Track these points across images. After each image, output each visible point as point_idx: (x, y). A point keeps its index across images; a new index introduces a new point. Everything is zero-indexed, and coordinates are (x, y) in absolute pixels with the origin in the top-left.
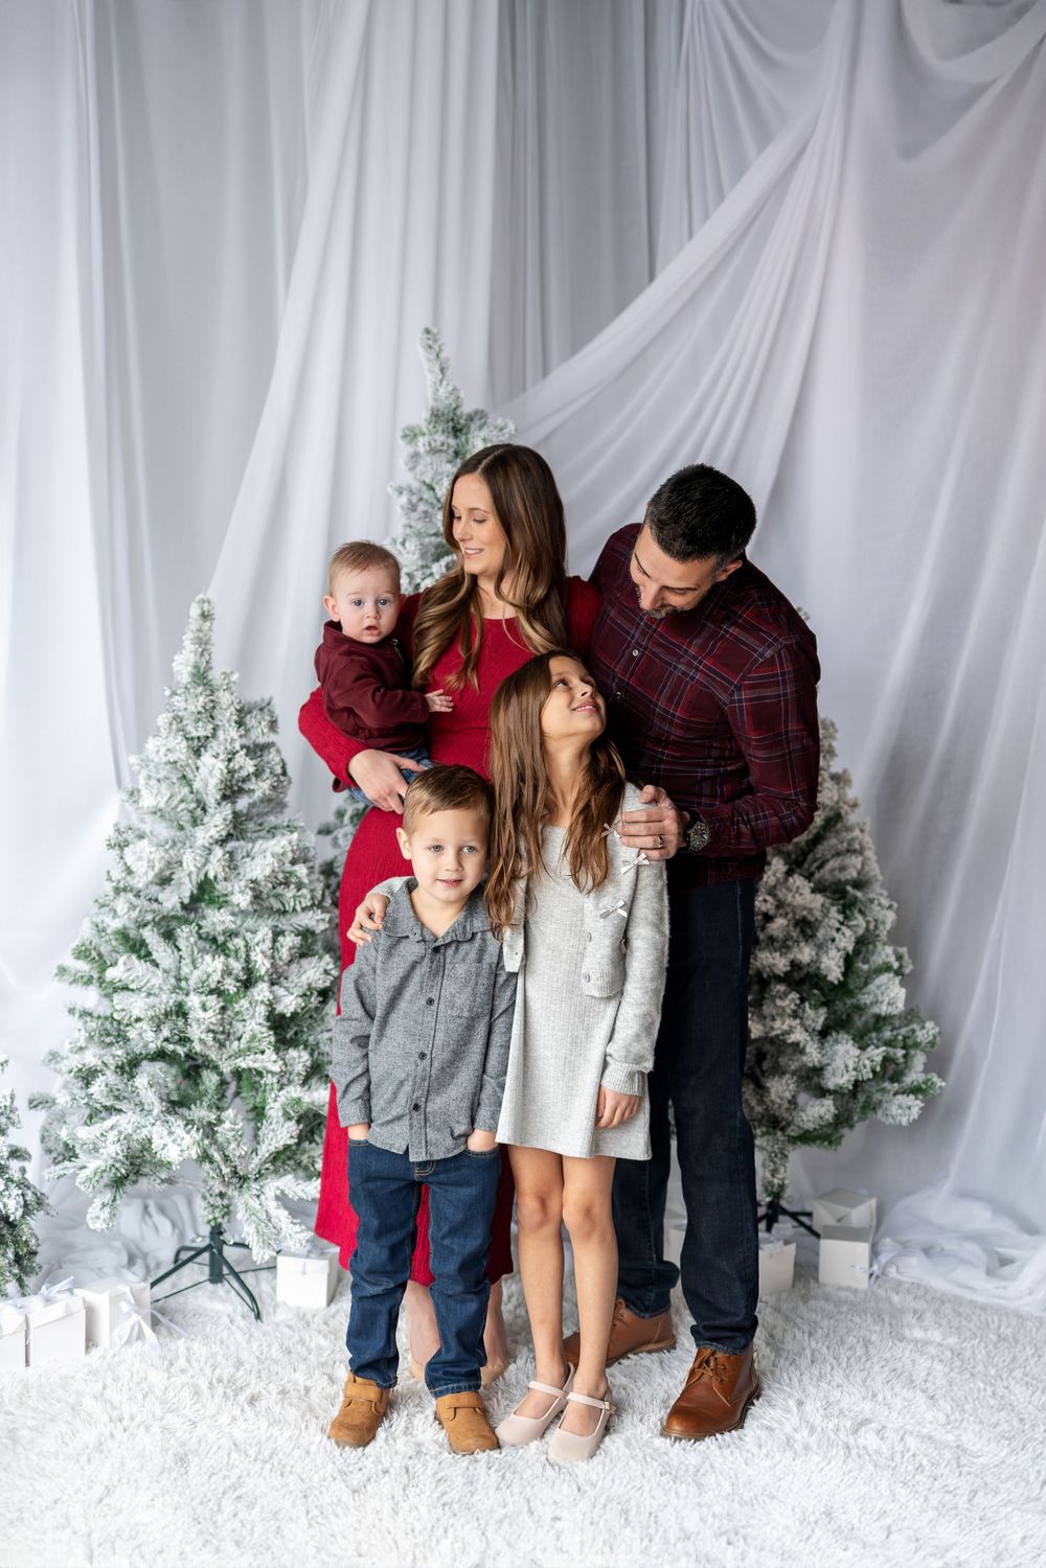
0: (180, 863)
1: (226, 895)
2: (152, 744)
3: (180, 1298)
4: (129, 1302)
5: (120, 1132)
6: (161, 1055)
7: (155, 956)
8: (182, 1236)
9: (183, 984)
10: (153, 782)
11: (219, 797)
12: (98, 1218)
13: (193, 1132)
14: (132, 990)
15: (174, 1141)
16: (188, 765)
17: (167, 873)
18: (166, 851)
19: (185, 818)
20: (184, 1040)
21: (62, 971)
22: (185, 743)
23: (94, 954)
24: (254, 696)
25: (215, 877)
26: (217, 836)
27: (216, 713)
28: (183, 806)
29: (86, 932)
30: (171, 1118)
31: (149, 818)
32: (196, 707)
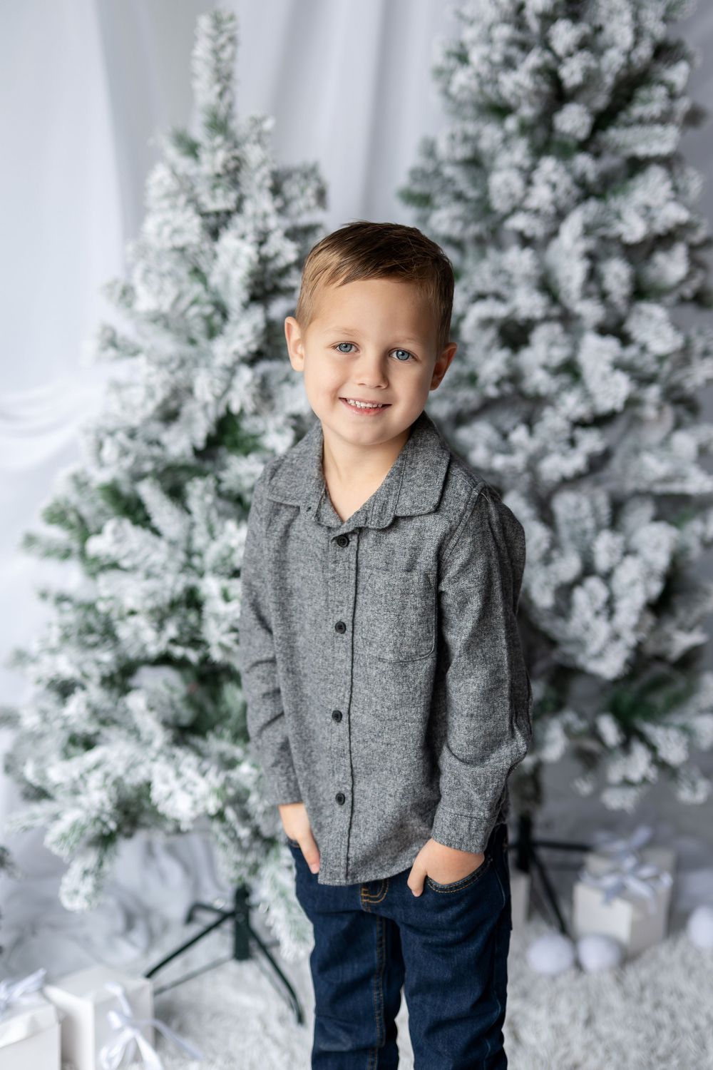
0: (190, 390)
1: (255, 437)
2: (150, 225)
3: (193, 986)
4: (120, 1013)
5: (107, 775)
6: (165, 660)
7: (157, 521)
8: (196, 886)
9: (196, 561)
10: (152, 277)
11: (244, 296)
12: (76, 892)
13: (211, 775)
14: (125, 570)
15: (184, 788)
16: (202, 252)
17: (173, 405)
18: (172, 373)
19: (198, 328)
20: (196, 642)
21: (30, 540)
22: (196, 221)
23: (72, 518)
24: (295, 157)
25: (242, 411)
26: (243, 352)
27: (243, 176)
28: (194, 310)
29: (60, 488)
30: (179, 752)
31: (149, 329)
32: (213, 165)
